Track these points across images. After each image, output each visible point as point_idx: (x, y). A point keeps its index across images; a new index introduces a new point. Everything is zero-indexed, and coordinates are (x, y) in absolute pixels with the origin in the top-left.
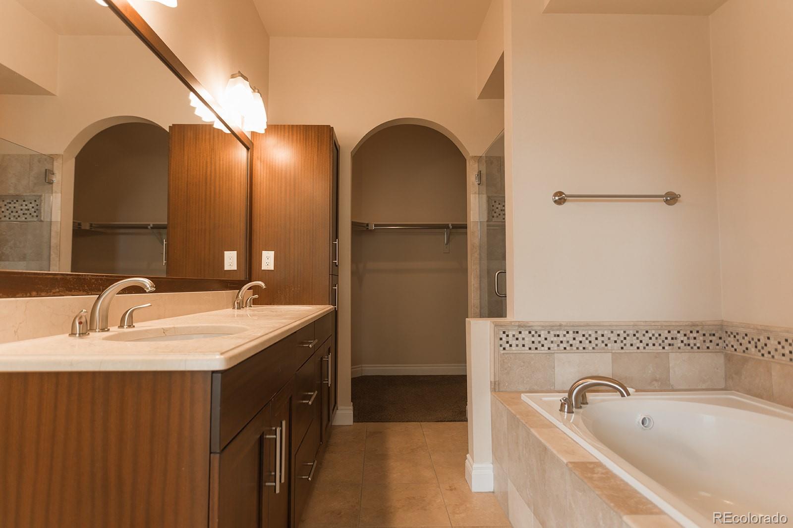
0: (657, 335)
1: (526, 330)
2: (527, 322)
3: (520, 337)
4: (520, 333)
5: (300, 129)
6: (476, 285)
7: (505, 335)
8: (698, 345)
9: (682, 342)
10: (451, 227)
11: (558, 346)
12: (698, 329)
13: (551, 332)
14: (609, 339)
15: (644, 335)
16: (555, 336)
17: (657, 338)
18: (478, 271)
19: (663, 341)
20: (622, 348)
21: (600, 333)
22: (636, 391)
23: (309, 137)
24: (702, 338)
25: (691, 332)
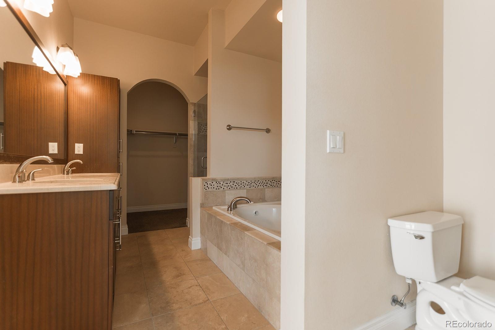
0: (262, 182)
1: (215, 181)
2: (215, 178)
3: (212, 184)
4: (213, 183)
5: (99, 78)
6: (192, 164)
7: (206, 184)
8: (275, 185)
9: (270, 184)
10: (178, 135)
11: (227, 187)
12: (274, 179)
13: (225, 182)
14: (246, 184)
15: (257, 182)
16: (226, 183)
17: (262, 183)
18: (193, 157)
19: (264, 184)
20: (250, 187)
21: (242, 182)
22: (254, 203)
23: (105, 83)
24: (276, 183)
25: (273, 181)
